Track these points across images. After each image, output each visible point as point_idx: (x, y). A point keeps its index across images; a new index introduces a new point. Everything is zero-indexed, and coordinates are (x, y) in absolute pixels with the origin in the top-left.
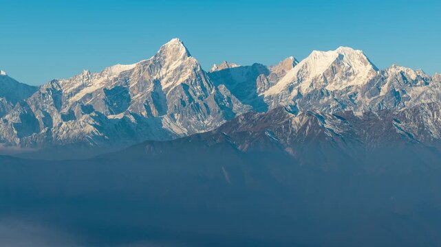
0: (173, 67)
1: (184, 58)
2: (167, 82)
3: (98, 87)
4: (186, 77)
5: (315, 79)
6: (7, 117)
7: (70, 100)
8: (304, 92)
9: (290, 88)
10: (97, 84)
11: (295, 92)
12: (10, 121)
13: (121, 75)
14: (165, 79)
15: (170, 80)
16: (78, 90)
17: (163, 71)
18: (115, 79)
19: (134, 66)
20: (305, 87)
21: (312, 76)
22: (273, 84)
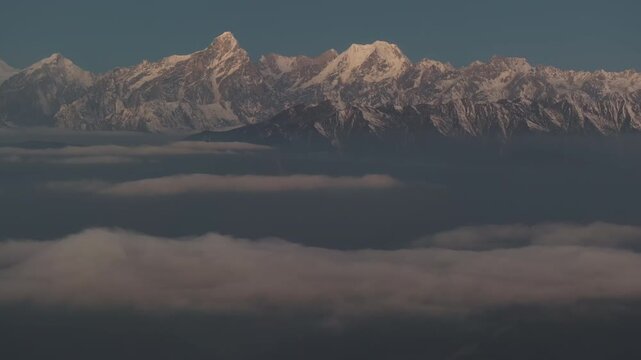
0: (224, 58)
1: (235, 50)
2: (219, 72)
3: (156, 75)
4: (237, 68)
5: (354, 70)
6: (74, 103)
7: (131, 87)
8: (344, 81)
9: (331, 78)
10: (155, 72)
11: (335, 82)
12: (77, 107)
13: (178, 64)
14: (218, 69)
15: (222, 70)
16: (138, 78)
17: (216, 62)
18: (172, 69)
19: (189, 56)
20: (345, 77)
21: (351, 67)
22: (316, 74)
